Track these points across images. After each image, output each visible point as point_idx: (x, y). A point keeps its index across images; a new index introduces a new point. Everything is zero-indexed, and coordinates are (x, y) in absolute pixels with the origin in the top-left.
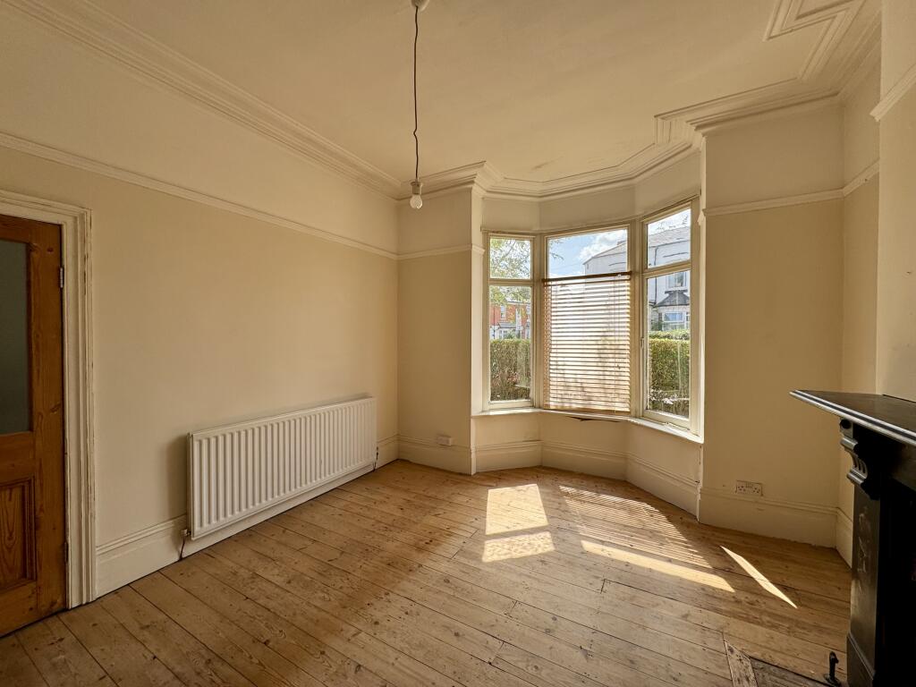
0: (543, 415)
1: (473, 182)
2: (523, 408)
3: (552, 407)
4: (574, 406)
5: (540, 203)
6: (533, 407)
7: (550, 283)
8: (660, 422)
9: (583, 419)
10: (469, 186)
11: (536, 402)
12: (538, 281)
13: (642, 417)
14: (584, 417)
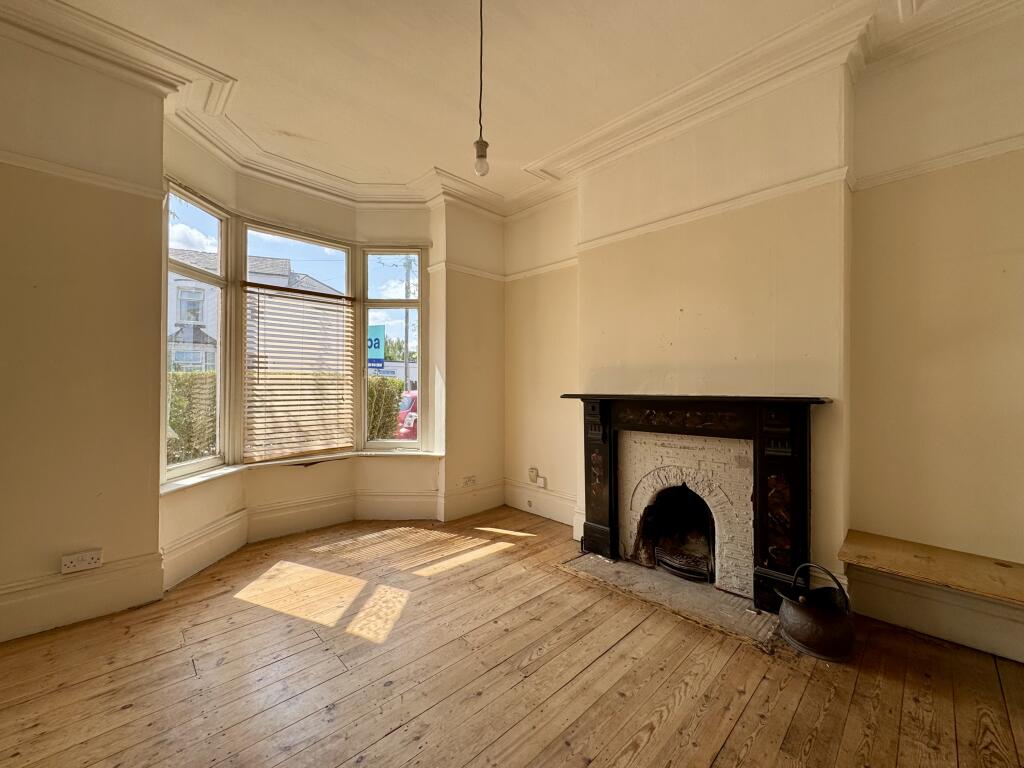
0: (252, 472)
1: (174, 87)
2: (213, 468)
3: (257, 459)
4: (288, 452)
5: (238, 173)
6: (225, 464)
7: (249, 289)
8: (389, 449)
9: (307, 465)
10: (165, 89)
11: (229, 458)
12: (234, 283)
13: (364, 449)
14: (306, 462)
